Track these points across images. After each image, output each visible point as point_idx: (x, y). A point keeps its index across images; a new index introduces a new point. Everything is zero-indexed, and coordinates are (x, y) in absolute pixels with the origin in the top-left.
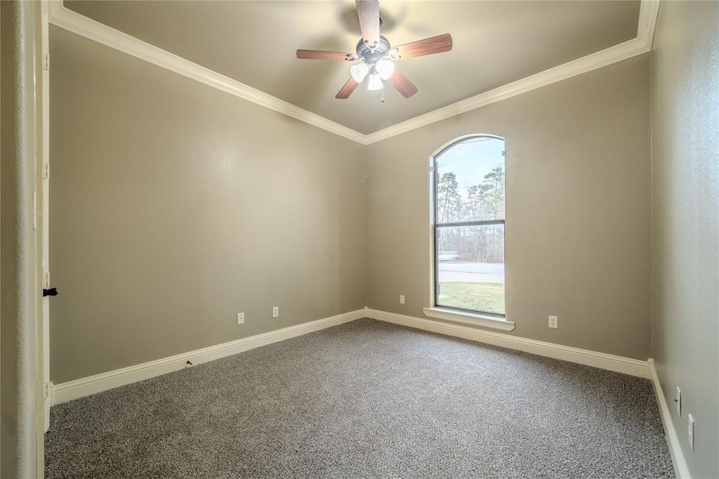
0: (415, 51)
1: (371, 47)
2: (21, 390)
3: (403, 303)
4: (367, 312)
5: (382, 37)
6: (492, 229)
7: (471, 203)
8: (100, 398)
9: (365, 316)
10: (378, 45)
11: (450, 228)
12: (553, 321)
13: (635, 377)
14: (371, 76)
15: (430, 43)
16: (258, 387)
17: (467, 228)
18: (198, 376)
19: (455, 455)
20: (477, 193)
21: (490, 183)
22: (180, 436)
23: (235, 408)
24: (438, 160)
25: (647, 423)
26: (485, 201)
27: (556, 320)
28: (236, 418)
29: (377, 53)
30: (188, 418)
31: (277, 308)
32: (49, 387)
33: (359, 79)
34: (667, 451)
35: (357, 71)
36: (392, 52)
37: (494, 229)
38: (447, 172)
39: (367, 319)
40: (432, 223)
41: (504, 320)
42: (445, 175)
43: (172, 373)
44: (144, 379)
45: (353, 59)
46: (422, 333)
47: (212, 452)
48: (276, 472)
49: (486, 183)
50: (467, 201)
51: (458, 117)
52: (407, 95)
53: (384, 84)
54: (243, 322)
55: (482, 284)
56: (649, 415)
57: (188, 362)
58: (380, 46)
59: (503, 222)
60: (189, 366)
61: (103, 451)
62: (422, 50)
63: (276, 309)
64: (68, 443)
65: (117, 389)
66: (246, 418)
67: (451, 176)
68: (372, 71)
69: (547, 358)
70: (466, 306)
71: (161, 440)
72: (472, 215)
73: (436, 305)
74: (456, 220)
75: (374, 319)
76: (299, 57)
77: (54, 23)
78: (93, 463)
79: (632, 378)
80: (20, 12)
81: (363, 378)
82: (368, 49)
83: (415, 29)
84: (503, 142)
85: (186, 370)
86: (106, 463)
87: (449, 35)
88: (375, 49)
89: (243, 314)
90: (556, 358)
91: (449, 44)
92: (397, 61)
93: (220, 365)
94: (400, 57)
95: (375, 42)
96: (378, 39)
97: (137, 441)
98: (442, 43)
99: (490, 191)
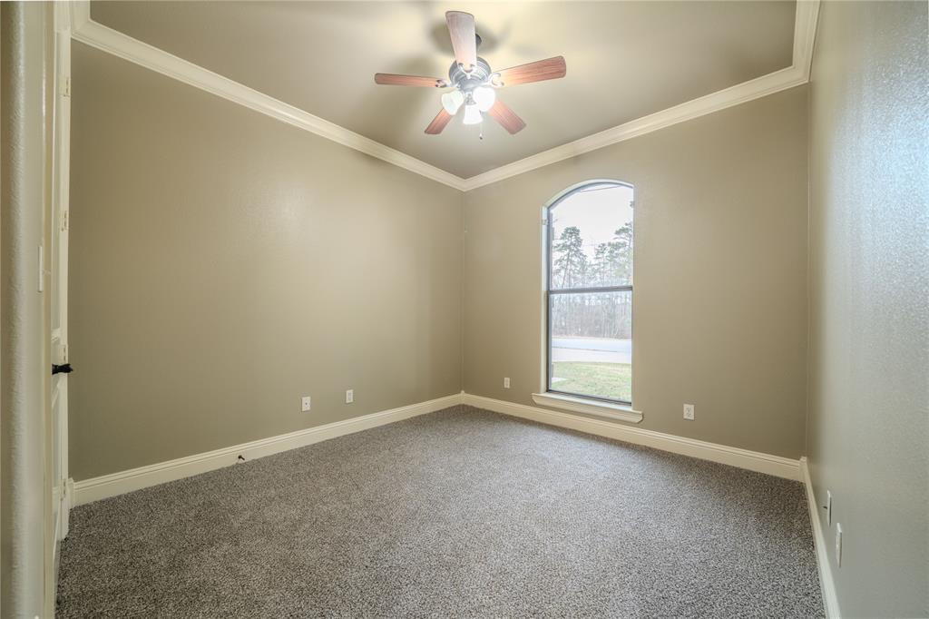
0: (520, 76)
1: (467, 72)
2: (17, 487)
3: (508, 387)
4: (463, 398)
5: (479, 59)
6: (623, 296)
7: (599, 264)
8: (130, 498)
9: (463, 403)
10: (475, 69)
11: (572, 295)
12: (689, 411)
13: (785, 480)
14: (467, 107)
15: (538, 68)
16: (324, 489)
17: (593, 296)
18: (251, 473)
19: (560, 573)
20: (607, 253)
21: (621, 241)
22: (225, 546)
23: (294, 513)
24: (552, 211)
25: (794, 535)
26: (615, 262)
27: (693, 409)
28: (294, 527)
29: (473, 79)
30: (236, 525)
31: (351, 391)
32: (67, 484)
33: (452, 111)
34: (814, 568)
35: (450, 100)
36: (494, 77)
37: (626, 298)
38: (569, 226)
39: (464, 405)
40: (544, 288)
41: (629, 409)
42: (567, 229)
43: (219, 470)
44: (185, 476)
45: (445, 86)
46: (530, 425)
47: (263, 567)
48: (340, 592)
49: (617, 240)
50: (594, 262)
51: (577, 159)
52: (512, 132)
53: (484, 117)
54: (309, 409)
55: (609, 364)
56: (798, 525)
57: (240, 457)
58: (477, 70)
59: (630, 288)
60: (241, 461)
61: (131, 563)
62: (529, 75)
63: (350, 393)
64: (89, 552)
65: (152, 488)
66: (307, 526)
67: (573, 232)
68: (468, 101)
69: (681, 456)
70: (587, 392)
71: (202, 550)
72: (599, 280)
73: (548, 391)
74: (580, 285)
75: (472, 407)
76: (378, 83)
77: (76, 39)
78: (118, 577)
79: (781, 480)
80: (19, 28)
81: (454, 479)
82: (463, 73)
83: (522, 49)
84: (632, 190)
85: (238, 465)
86: (135, 577)
87: (562, 58)
88: (472, 73)
89: (309, 398)
90: (692, 456)
91: (562, 69)
92: (499, 89)
93: (279, 461)
94: (503, 84)
95: (472, 65)
96: (475, 62)
97: (173, 552)
98: (554, 68)
99: (621, 250)
